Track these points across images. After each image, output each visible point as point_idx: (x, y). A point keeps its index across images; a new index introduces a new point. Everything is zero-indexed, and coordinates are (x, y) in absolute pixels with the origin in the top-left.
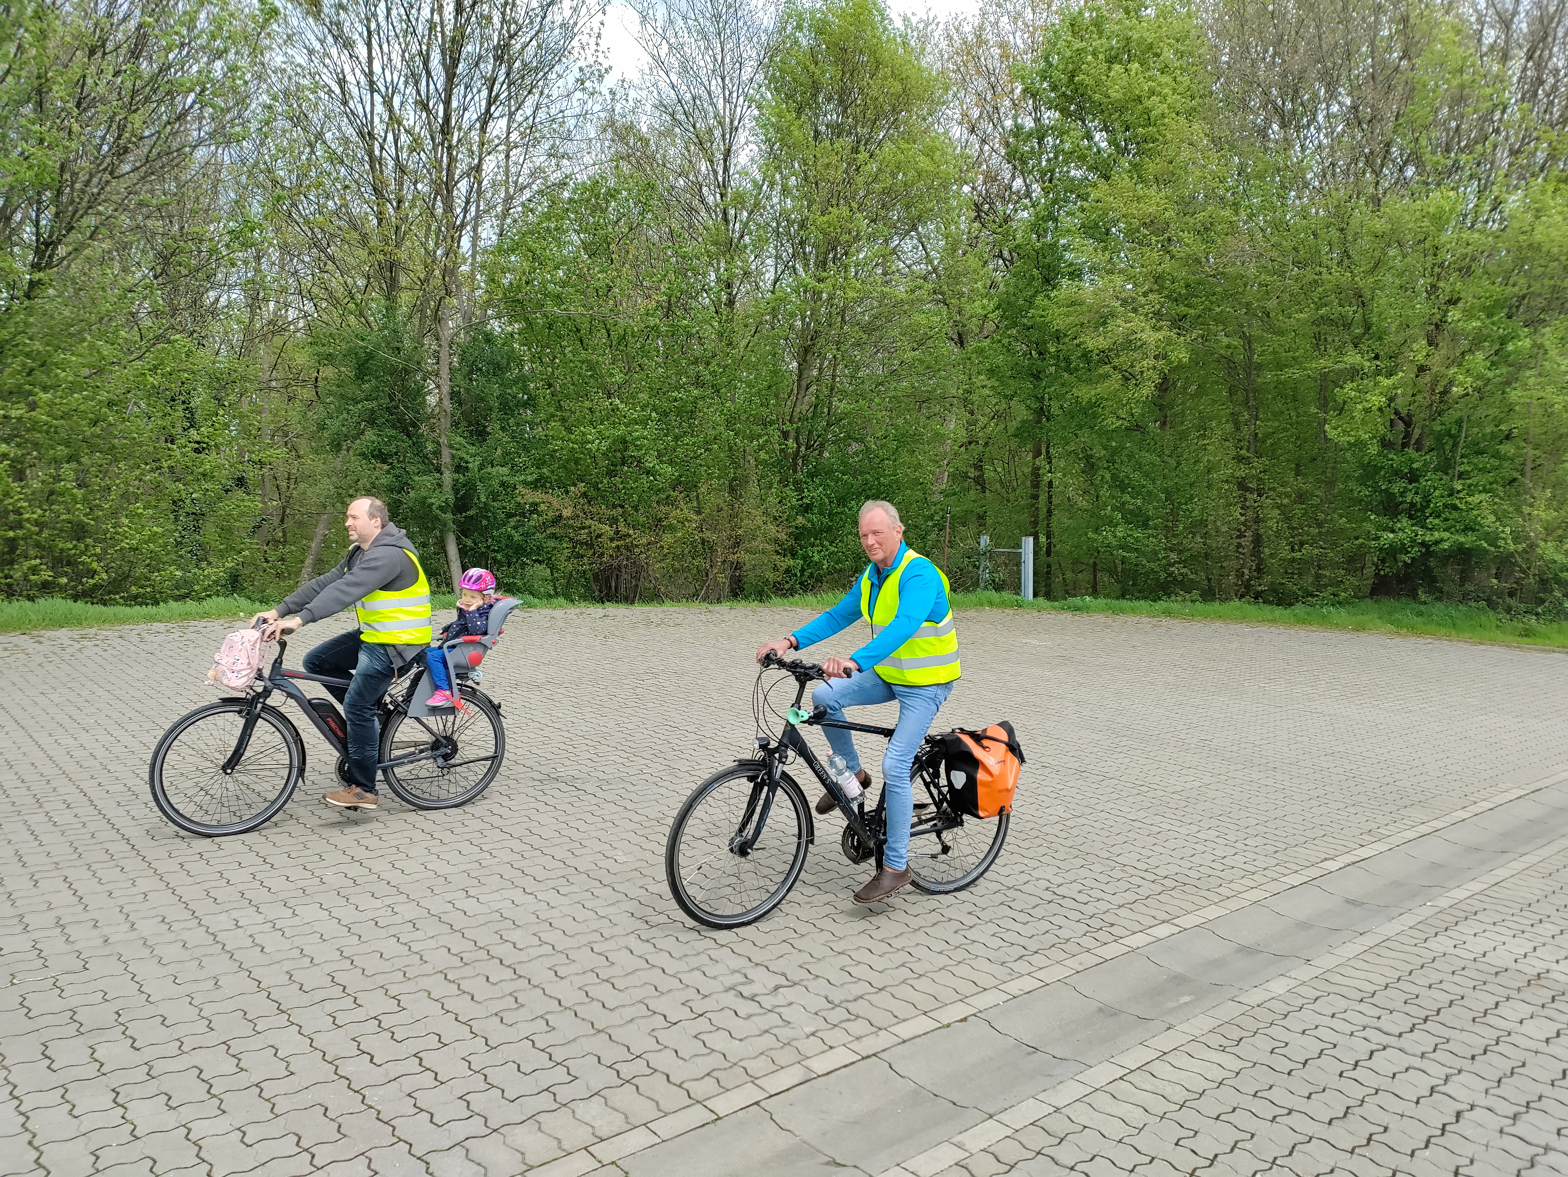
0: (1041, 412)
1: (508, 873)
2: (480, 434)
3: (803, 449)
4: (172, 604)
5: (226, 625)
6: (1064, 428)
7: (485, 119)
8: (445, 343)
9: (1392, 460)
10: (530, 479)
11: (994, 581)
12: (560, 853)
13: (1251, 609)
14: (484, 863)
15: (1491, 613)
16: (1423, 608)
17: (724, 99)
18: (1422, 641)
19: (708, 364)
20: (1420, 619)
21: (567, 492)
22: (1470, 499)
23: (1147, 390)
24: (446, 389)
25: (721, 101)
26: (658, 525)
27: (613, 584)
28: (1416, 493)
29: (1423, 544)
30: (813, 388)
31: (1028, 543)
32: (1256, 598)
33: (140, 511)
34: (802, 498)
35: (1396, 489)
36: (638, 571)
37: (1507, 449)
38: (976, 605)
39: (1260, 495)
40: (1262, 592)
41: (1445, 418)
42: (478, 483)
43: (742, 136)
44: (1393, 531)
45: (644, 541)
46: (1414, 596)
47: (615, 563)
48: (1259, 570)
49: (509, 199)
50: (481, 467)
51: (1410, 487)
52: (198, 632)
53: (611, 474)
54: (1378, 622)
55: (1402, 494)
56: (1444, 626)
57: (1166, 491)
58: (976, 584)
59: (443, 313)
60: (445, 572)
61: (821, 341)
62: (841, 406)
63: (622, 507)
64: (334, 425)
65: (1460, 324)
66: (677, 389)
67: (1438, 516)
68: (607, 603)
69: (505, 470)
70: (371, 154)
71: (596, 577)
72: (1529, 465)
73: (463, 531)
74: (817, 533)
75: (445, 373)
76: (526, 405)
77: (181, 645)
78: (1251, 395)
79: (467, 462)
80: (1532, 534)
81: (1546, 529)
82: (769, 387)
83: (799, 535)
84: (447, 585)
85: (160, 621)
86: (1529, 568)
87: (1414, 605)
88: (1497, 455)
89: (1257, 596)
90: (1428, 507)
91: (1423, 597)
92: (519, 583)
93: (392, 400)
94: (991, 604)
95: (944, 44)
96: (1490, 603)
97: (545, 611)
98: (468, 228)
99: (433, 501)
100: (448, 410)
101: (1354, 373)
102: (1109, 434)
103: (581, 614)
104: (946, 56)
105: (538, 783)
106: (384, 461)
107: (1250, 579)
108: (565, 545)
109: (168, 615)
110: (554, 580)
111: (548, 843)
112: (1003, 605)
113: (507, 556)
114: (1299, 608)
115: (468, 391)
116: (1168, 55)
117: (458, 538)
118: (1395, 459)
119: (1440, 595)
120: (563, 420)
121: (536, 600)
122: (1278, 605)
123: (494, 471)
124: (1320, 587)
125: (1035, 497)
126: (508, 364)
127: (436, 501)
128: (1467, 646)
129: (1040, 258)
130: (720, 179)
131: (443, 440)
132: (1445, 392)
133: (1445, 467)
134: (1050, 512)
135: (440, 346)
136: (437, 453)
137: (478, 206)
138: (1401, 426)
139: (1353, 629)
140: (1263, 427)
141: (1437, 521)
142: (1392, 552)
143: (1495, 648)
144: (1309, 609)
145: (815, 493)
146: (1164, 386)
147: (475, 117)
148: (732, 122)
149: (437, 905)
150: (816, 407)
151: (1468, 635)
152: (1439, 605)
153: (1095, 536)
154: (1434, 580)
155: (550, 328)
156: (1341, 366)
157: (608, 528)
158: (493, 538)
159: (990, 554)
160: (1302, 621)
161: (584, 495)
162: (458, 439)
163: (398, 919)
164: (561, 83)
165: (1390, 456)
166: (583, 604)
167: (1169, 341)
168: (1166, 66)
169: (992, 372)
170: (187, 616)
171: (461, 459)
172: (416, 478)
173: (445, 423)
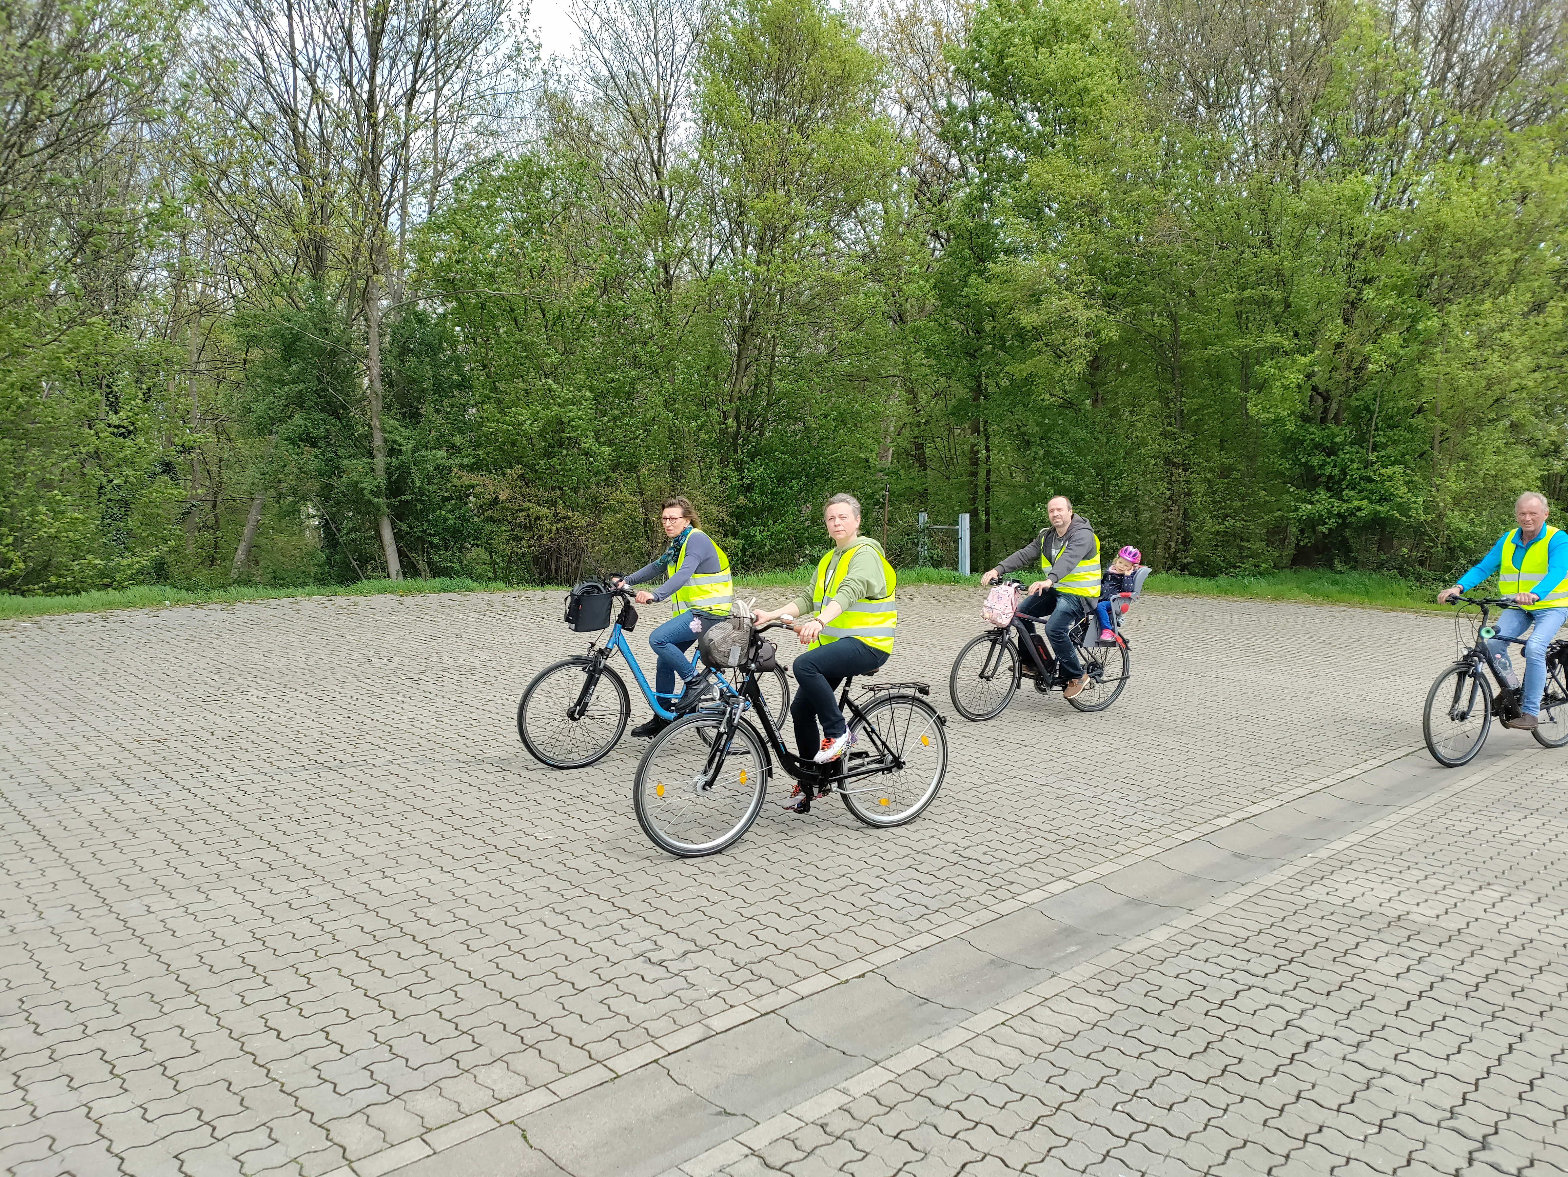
0: (979, 391)
1: (426, 852)
2: (413, 417)
3: (743, 428)
4: (95, 593)
5: (151, 614)
6: (999, 406)
7: (412, 94)
8: (373, 324)
9: (1313, 433)
10: (465, 461)
11: (932, 558)
12: (480, 832)
13: (1178, 581)
14: (403, 844)
15: (1402, 582)
16: (1337, 576)
17: (658, 76)
18: (1337, 609)
19: (645, 344)
20: (1336, 588)
21: (504, 475)
22: (1383, 471)
23: (1079, 367)
24: (376, 371)
25: (655, 77)
26: (597, 507)
27: (553, 567)
28: (1335, 466)
29: (1339, 515)
30: (753, 369)
31: (965, 520)
32: (1182, 570)
33: (58, 498)
34: (743, 478)
35: (1315, 461)
36: (578, 553)
37: (1418, 421)
38: (914, 581)
39: (1185, 470)
40: (1188, 564)
41: (1362, 393)
42: (412, 467)
43: (675, 115)
44: (1311, 503)
45: (583, 523)
46: (1332, 568)
47: (555, 545)
48: (1184, 543)
49: (439, 175)
50: (415, 450)
51: (1329, 460)
52: (121, 622)
53: (549, 455)
54: (1296, 591)
55: (1321, 467)
56: (1358, 594)
57: (1096, 466)
58: (915, 561)
59: (372, 294)
60: (379, 557)
61: (761, 320)
62: (780, 385)
63: (561, 489)
64: (260, 408)
65: (1375, 302)
66: (614, 370)
67: (1353, 489)
68: (547, 586)
69: (442, 453)
70: (294, 130)
71: (535, 559)
72: (1438, 439)
73: (399, 514)
74: (759, 512)
75: (375, 355)
76: (460, 386)
77: (103, 635)
78: (1177, 372)
79: (400, 445)
80: (1442, 504)
81: (1453, 499)
82: (708, 368)
83: (740, 515)
84: (383, 570)
85: (82, 611)
86: (1437, 537)
87: (1329, 574)
88: (1410, 429)
89: (1184, 568)
90: (1345, 479)
91: (1339, 566)
92: (457, 567)
93: (320, 382)
94: (929, 580)
95: (878, 22)
96: (1402, 572)
97: (483, 595)
98: (397, 205)
99: (364, 485)
100: (379, 392)
101: (1274, 351)
102: (1044, 411)
103: (520, 597)
104: (881, 34)
105: (464, 765)
106: (314, 445)
107: (1177, 552)
108: (503, 528)
109: (91, 604)
110: (493, 563)
111: (469, 823)
112: (941, 581)
113: (445, 540)
114: (1222, 580)
115: (399, 372)
116: (1097, 35)
117: (392, 522)
118: (1316, 433)
119: (1354, 564)
120: (499, 401)
121: (475, 584)
122: (1203, 576)
123: (430, 454)
124: (1242, 559)
125: (974, 474)
126: (441, 344)
127: (366, 485)
128: (1379, 613)
129: (974, 237)
130: (655, 157)
131: (376, 423)
132: (1360, 369)
133: (1360, 440)
134: (988, 489)
135: (369, 327)
136: (369, 436)
137: (405, 184)
138: (1320, 401)
139: (1272, 599)
140: (1190, 403)
141: (1352, 493)
142: (1310, 524)
143: (1405, 614)
144: (1232, 580)
145: (757, 472)
146: (1095, 364)
147: (401, 92)
148: (666, 99)
149: (352, 886)
150: (756, 386)
151: (1380, 602)
152: (1355, 574)
153: (1029, 512)
154: (1349, 550)
155: (482, 308)
156: (1261, 345)
157: (545, 510)
158: (429, 522)
159: (927, 531)
160: (1224, 592)
161: (522, 477)
162: (392, 422)
163: (312, 901)
164: (490, 59)
165: (1311, 430)
166: (521, 587)
167: (1099, 319)
168: (1094, 48)
169: (929, 351)
170: (110, 605)
171: (394, 442)
172: (346, 462)
173: (376, 405)
